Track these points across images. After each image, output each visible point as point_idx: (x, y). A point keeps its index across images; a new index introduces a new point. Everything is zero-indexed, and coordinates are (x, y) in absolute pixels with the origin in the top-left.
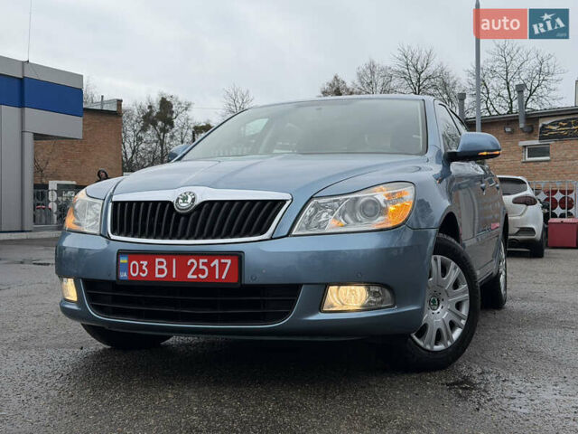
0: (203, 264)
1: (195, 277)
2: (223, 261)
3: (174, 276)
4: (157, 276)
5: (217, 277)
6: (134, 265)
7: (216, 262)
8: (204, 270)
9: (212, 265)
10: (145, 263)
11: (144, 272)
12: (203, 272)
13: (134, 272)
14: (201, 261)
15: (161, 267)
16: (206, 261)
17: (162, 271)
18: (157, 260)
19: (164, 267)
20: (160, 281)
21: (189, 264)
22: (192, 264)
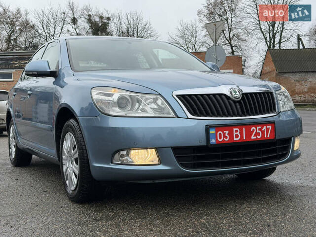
0: (259, 129)
1: (255, 138)
2: (268, 127)
3: (245, 138)
4: (235, 139)
5: (265, 137)
6: (220, 134)
7: (265, 128)
8: (259, 133)
9: (263, 130)
10: (227, 132)
11: (226, 137)
12: (258, 134)
13: (220, 138)
14: (258, 128)
15: (236, 134)
16: (260, 128)
17: (237, 136)
18: (234, 130)
19: (238, 133)
20: (237, 142)
21: (252, 130)
22: (254, 130)
